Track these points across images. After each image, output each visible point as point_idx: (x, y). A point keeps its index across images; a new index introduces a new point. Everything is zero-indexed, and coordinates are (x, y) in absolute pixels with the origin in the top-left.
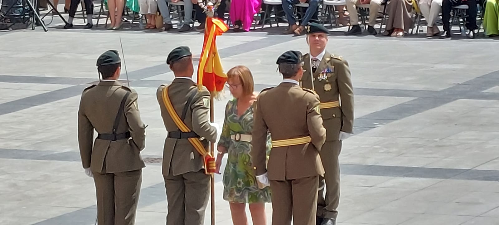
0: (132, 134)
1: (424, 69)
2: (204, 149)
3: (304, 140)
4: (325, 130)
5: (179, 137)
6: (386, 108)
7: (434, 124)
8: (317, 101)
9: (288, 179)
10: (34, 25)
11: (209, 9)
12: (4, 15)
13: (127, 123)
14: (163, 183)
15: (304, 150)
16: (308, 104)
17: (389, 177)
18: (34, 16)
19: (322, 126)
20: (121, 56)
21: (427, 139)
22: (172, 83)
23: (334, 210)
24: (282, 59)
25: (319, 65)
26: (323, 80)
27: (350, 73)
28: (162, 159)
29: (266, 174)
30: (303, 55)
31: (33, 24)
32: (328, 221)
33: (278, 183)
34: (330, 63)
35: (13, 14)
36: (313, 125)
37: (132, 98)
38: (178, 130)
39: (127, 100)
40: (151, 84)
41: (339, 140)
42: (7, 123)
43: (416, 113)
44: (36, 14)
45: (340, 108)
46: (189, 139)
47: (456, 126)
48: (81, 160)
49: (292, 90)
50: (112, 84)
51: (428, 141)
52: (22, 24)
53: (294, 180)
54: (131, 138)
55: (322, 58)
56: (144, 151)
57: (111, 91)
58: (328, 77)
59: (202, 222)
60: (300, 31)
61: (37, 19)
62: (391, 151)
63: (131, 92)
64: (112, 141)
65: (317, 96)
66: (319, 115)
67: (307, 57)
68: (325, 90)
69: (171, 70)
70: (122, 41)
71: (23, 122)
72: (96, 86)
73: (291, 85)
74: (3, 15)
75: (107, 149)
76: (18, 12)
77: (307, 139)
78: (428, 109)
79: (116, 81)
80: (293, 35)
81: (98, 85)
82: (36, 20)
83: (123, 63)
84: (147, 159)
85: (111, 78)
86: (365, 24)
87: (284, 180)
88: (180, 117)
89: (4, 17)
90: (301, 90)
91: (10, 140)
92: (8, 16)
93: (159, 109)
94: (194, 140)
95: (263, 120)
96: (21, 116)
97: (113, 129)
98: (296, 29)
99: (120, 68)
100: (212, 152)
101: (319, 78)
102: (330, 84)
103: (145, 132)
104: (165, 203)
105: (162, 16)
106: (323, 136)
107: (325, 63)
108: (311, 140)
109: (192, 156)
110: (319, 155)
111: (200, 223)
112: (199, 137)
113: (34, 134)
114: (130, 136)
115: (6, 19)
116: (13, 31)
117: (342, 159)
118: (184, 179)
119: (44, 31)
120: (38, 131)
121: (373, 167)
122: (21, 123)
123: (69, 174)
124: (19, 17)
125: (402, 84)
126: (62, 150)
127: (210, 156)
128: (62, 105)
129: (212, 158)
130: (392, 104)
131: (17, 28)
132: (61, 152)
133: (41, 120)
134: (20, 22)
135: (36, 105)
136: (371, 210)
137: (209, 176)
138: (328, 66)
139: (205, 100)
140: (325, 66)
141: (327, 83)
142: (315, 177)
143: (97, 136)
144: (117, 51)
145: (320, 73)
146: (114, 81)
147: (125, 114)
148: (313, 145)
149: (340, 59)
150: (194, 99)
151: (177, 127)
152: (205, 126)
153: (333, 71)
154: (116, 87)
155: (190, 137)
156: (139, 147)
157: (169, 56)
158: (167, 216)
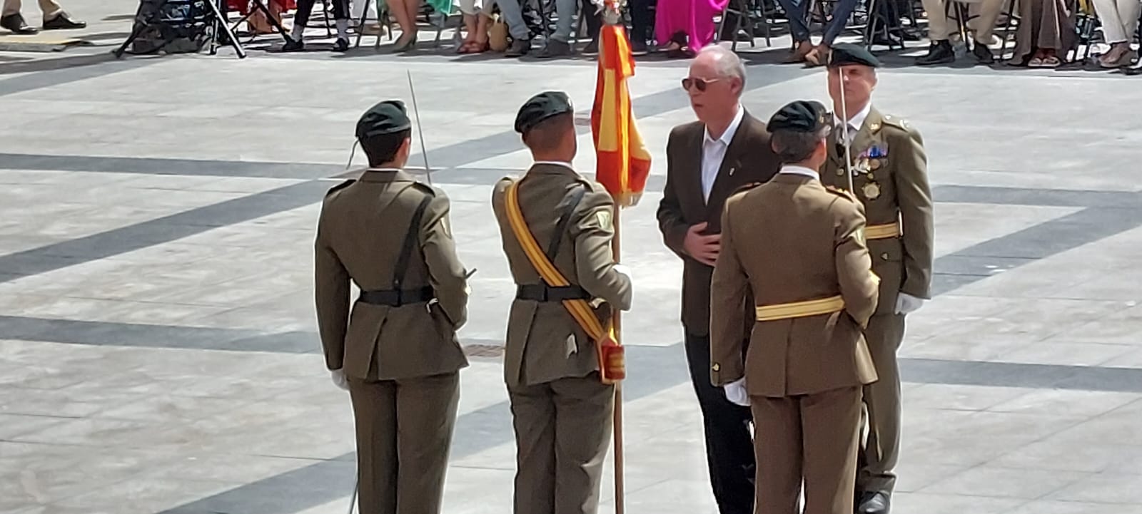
0: (436, 291)
1: (1101, 143)
2: (599, 325)
3: (828, 306)
5: (543, 298)
6: (1013, 231)
7: (1123, 268)
8: (857, 217)
9: (791, 393)
10: (216, 44)
11: (608, 6)
12: (148, 21)
13: (426, 267)
14: (506, 402)
15: (829, 328)
16: (837, 225)
17: (1020, 389)
18: (215, 24)
19: (871, 273)
21: (1110, 302)
22: (528, 174)
23: (885, 472)
24: (778, 121)
25: (852, 139)
26: (862, 176)
27: (924, 159)
28: (502, 348)
29: (742, 381)
31: (213, 41)
32: (874, 496)
33: (769, 403)
34: (878, 134)
35: (168, 18)
36: (851, 271)
37: (437, 207)
38: (540, 281)
39: (425, 215)
40: (480, 176)
41: (896, 313)
42: (153, 266)
43: (1081, 243)
44: (218, 19)
45: (900, 241)
46: (564, 301)
48: (322, 349)
51: (1108, 306)
52: (186, 41)
53: (806, 395)
54: (434, 301)
55: (861, 123)
57: (390, 193)
58: (875, 167)
59: (594, 491)
61: (222, 30)
62: (1025, 329)
63: (434, 196)
64: (392, 307)
65: (859, 205)
66: (860, 248)
68: (866, 198)
69: (525, 146)
70: (412, 79)
71: (189, 263)
72: (355, 183)
73: (801, 179)
74: (145, 23)
75: (379, 325)
76: (180, 13)
77: (835, 302)
78: (1110, 234)
79: (399, 170)
80: (803, 65)
81: (360, 180)
82: (218, 32)
83: (415, 127)
84: (471, 348)
85: (389, 164)
87: (782, 395)
88: (546, 252)
89: (149, 25)
90: (822, 190)
91: (160, 304)
92: (156, 23)
94: (576, 306)
95: (737, 257)
96: (184, 251)
97: (394, 280)
98: (809, 51)
99: (408, 140)
100: (617, 332)
102: (877, 184)
103: (466, 286)
104: (512, 448)
105: (505, 23)
106: (870, 295)
107: (868, 137)
108: (845, 305)
109: (572, 344)
110: (862, 336)
111: (591, 494)
112: (587, 297)
113: (216, 291)
114: (434, 298)
115: (151, 30)
116: (168, 56)
118: (554, 393)
119: (237, 57)
120: (220, 285)
121: (985, 365)
122: (185, 266)
123: (295, 382)
124: (182, 25)
125: (1052, 178)
126: (277, 327)
127: (614, 343)
128: (277, 225)
129: (618, 347)
130: (1028, 223)
131: (177, 50)
132: (275, 333)
133: (233, 258)
134: (184, 37)
135: (216, 224)
136: (980, 465)
137: (611, 387)
138: (874, 142)
139: (602, 215)
140: (866, 142)
141: (871, 181)
142: (854, 388)
143: (357, 297)
144: (403, 103)
145: (855, 158)
146: (396, 172)
147: (422, 245)
148: (851, 319)
149: (903, 126)
150: (576, 214)
151: (539, 274)
152: (606, 274)
153: (885, 154)
154: (401, 185)
155: (567, 299)
156: (454, 321)
157: (520, 112)
158: (517, 477)
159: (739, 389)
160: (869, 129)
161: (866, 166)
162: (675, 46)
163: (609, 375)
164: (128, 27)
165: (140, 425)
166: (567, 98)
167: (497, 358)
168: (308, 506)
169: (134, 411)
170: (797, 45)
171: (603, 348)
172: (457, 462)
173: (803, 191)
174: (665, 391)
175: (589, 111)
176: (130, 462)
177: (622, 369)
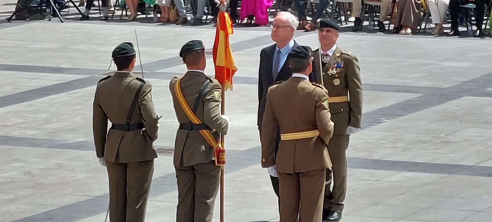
0: (145, 125)
1: (431, 66)
2: (215, 141)
3: (312, 134)
4: (332, 124)
5: (190, 129)
6: (392, 103)
7: (439, 121)
8: (326, 96)
9: (296, 172)
10: (51, 17)
11: (222, 4)
12: (22, 6)
13: (141, 114)
15: (312, 144)
16: (317, 99)
17: (394, 172)
18: (51, 8)
19: (330, 120)
20: (135, 48)
21: (433, 135)
22: (185, 75)
23: (340, 203)
24: (292, 54)
25: (329, 60)
26: (332, 75)
27: (359, 69)
28: (173, 150)
29: (275, 166)
30: (313, 50)
31: (50, 15)
32: (334, 213)
33: (286, 175)
34: (340, 58)
35: (30, 5)
36: (322, 119)
37: (147, 89)
38: (190, 122)
39: (141, 92)
40: (164, 76)
41: (347, 134)
42: (23, 112)
43: (422, 110)
44: (52, 6)
45: (349, 103)
46: (200, 131)
47: (461, 123)
48: (95, 149)
49: (302, 84)
50: (127, 75)
51: (433, 137)
52: (39, 15)
53: (302, 172)
54: (144, 129)
55: (332, 53)
56: (157, 141)
57: (126, 82)
58: (338, 72)
59: (211, 212)
60: (310, 27)
61: (54, 11)
62: (397, 146)
63: (145, 84)
64: (126, 132)
65: (326, 91)
66: (327, 109)
68: (334, 85)
70: (137, 34)
71: (38, 111)
72: (111, 78)
73: (300, 79)
74: (21, 6)
75: (120, 139)
76: (36, 3)
77: (316, 132)
78: (434, 106)
79: (130, 72)
81: (114, 76)
82: (52, 11)
84: (159, 150)
85: (126, 70)
86: (374, 21)
87: (292, 173)
88: (192, 109)
89: (22, 8)
90: (310, 84)
91: (26, 128)
92: (26, 7)
93: (172, 101)
94: (205, 133)
95: (273, 113)
96: (36, 106)
97: (127, 120)
98: (307, 25)
99: (134, 59)
100: (222, 144)
101: (328, 72)
102: (339, 79)
103: (158, 123)
104: (177, 193)
106: (331, 130)
107: (335, 59)
108: (319, 134)
109: (203, 148)
110: (326, 148)
111: (210, 213)
112: (209, 129)
113: (49, 123)
114: (143, 127)
115: (23, 10)
116: (30, 21)
117: (349, 153)
118: (195, 170)
119: (61, 22)
120: (53, 120)
122: (36, 112)
123: (82, 163)
124: (37, 8)
125: (410, 81)
126: (76, 139)
127: (220, 148)
128: (76, 95)
129: (222, 150)
130: (399, 100)
131: (34, 19)
132: (75, 141)
133: (56, 109)
134: (37, 13)
135: (51, 94)
136: (377, 204)
137: (220, 168)
138: (338, 61)
139: (217, 93)
140: (335, 62)
141: (336, 78)
142: (322, 170)
143: (111, 127)
144: (132, 44)
145: (330, 68)
147: (139, 105)
148: (322, 140)
149: (350, 54)
150: (206, 93)
151: (189, 119)
152: (216, 119)
153: (343, 66)
154: (131, 79)
155: (201, 129)
156: (152, 138)
157: (182, 49)
158: (178, 206)
159: (273, 169)
160: (336, 55)
161: (334, 71)
162: (249, 21)
163: (218, 162)
164: (13, 9)
165: (16, 180)
166: (203, 43)
167: (171, 154)
169: (13, 174)
170: (301, 22)
171: (216, 150)
172: (152, 199)
174: (241, 170)
175: (211, 49)
176: (11, 196)
177: (224, 160)
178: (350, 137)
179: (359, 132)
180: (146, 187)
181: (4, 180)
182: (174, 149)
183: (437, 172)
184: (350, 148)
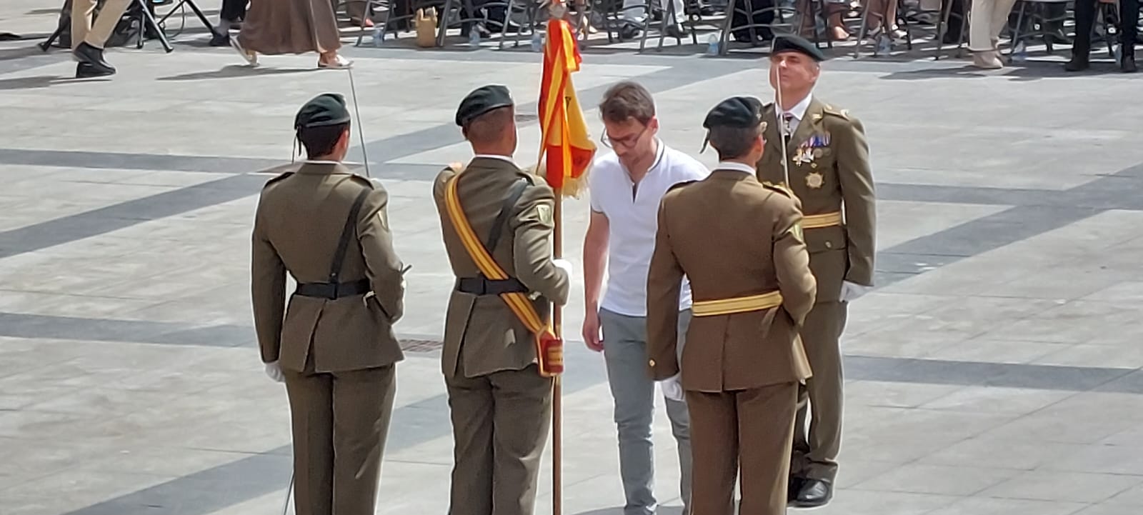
0: (373, 284)
1: (1029, 141)
2: (539, 321)
3: (766, 301)
4: (813, 278)
5: (481, 291)
7: (1052, 267)
8: (796, 213)
9: (728, 389)
10: (142, 38)
13: (363, 258)
15: (766, 324)
16: (775, 220)
17: (951, 387)
18: (141, 17)
19: (808, 269)
21: (1039, 300)
22: (468, 167)
23: (828, 460)
24: (716, 116)
25: (795, 128)
26: (804, 165)
27: (867, 149)
29: (677, 376)
31: (139, 34)
32: (814, 484)
33: (704, 396)
34: (821, 123)
36: (788, 266)
37: (376, 201)
38: (478, 275)
39: (364, 207)
40: (409, 171)
42: (83, 259)
43: (1010, 242)
44: (145, 13)
45: (843, 229)
46: (504, 295)
47: (1103, 271)
48: (257, 343)
50: (330, 169)
51: (1039, 304)
53: (743, 391)
54: (370, 294)
55: (803, 113)
57: (327, 186)
58: (818, 156)
59: (532, 484)
61: (149, 24)
62: (955, 327)
63: (373, 189)
64: (328, 300)
65: (796, 201)
66: (798, 243)
67: (769, 111)
68: (808, 187)
69: (465, 139)
71: (119, 257)
72: (291, 177)
73: (736, 175)
75: (317, 317)
77: (774, 297)
78: (1039, 233)
79: (338, 163)
81: (300, 172)
82: (146, 25)
85: (327, 157)
87: (718, 390)
88: (485, 244)
90: (758, 186)
91: (90, 297)
94: (515, 298)
95: (673, 255)
96: (114, 245)
97: (331, 273)
99: (347, 133)
100: (557, 327)
101: (795, 159)
102: (820, 174)
103: (402, 280)
106: (809, 293)
107: (810, 126)
108: (782, 301)
109: (511, 336)
110: (798, 335)
111: (529, 488)
112: (524, 290)
113: (146, 285)
114: (370, 290)
117: (846, 344)
118: (492, 387)
119: (164, 51)
120: (153, 278)
121: (915, 362)
122: (117, 259)
123: (226, 375)
125: (981, 176)
126: (209, 321)
127: (552, 336)
128: (207, 219)
129: (557, 340)
130: (958, 221)
132: (207, 326)
133: (163, 252)
135: (148, 218)
136: (912, 461)
137: (550, 381)
138: (815, 132)
139: (542, 209)
140: (809, 133)
141: (814, 171)
142: (790, 384)
143: (294, 290)
144: (342, 96)
145: (797, 148)
146: (335, 165)
147: (359, 237)
148: (786, 313)
149: (844, 116)
150: (517, 207)
151: (477, 268)
152: (543, 267)
153: (828, 143)
154: (339, 178)
155: (506, 292)
156: (390, 314)
157: (462, 105)
158: (453, 472)
159: (673, 384)
160: (811, 118)
161: (809, 156)
163: (547, 368)
164: (54, 21)
165: (72, 417)
166: (508, 91)
168: (241, 500)
169: (65, 403)
172: (391, 457)
173: (740, 187)
176: (63, 455)
177: (560, 363)
178: (848, 306)
179: (867, 295)
180: (377, 430)
181: (45, 417)
182: (442, 340)
183: (1052, 387)
184: (847, 332)
